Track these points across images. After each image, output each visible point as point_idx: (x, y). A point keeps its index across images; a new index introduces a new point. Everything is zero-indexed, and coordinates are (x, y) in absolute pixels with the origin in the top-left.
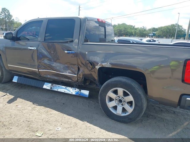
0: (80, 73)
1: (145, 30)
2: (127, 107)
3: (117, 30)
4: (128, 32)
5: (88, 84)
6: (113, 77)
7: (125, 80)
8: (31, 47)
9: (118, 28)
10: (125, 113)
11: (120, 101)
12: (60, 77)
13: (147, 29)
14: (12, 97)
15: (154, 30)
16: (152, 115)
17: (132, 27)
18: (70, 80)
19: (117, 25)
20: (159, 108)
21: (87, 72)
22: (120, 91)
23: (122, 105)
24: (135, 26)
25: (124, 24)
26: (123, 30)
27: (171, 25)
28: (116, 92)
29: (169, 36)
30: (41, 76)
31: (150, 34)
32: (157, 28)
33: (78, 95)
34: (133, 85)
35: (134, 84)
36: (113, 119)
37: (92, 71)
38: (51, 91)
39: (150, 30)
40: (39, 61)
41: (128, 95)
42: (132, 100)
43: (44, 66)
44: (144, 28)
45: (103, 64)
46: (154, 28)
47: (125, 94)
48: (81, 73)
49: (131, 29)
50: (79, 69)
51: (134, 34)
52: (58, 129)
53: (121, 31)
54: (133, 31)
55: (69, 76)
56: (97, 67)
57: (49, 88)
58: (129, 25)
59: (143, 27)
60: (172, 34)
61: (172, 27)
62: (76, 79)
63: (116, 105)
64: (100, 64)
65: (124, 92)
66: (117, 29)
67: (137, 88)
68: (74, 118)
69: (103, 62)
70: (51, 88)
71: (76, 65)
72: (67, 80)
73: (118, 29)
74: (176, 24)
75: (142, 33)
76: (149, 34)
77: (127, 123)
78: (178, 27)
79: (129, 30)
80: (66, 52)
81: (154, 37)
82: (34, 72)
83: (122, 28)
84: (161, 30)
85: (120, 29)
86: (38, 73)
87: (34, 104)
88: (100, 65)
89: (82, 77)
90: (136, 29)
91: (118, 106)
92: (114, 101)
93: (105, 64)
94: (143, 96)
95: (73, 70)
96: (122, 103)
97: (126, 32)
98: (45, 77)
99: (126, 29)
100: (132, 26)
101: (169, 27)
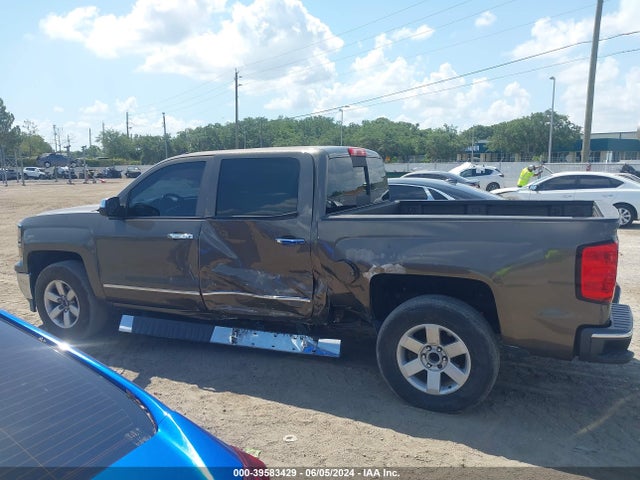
0: (319, 292)
1: (453, 136)
2: (452, 370)
4: (397, 145)
5: (338, 320)
6: (411, 298)
8: (176, 233)
9: (364, 135)
10: (450, 387)
11: (434, 357)
12: (262, 307)
13: (458, 134)
15: (481, 132)
16: (515, 390)
17: (409, 130)
18: (291, 315)
19: (361, 124)
20: (530, 370)
21: (339, 289)
22: (433, 331)
23: (440, 367)
24: (418, 125)
25: (382, 121)
27: (533, 116)
28: (420, 336)
29: (531, 149)
30: (207, 310)
31: (470, 149)
32: (488, 128)
33: (312, 353)
34: (463, 314)
35: (467, 312)
37: (352, 287)
38: (233, 349)
39: (467, 134)
40: (204, 269)
41: (452, 340)
42: (464, 352)
43: (215, 282)
44: (448, 128)
45: (383, 267)
46: (480, 128)
47: (446, 339)
48: (323, 291)
49: (406, 135)
50: (315, 283)
51: (416, 150)
52: (289, 439)
54: (414, 142)
55: (289, 304)
56: (369, 275)
57: (228, 342)
58: (399, 124)
59: (446, 126)
60: (540, 145)
61: (536, 122)
62: (310, 310)
63: (423, 368)
64: (374, 266)
65: (443, 334)
66: (361, 139)
67: (475, 321)
69: (382, 262)
70: (234, 340)
71: (307, 274)
72: (283, 314)
73: (364, 138)
74: (548, 112)
75: (445, 147)
76: (466, 147)
78: (554, 121)
80: (279, 241)
81: (482, 155)
82: (188, 300)
83: (379, 135)
84: (504, 134)
85: (372, 137)
86: (199, 300)
87: (201, 388)
88: (375, 269)
89: (324, 304)
90: (423, 134)
91: (429, 371)
92: (418, 359)
93: (389, 265)
94: (489, 338)
95: (301, 286)
96: (438, 363)
97: (391, 146)
98: (217, 312)
99: (391, 136)
100: (409, 125)
101: (527, 124)
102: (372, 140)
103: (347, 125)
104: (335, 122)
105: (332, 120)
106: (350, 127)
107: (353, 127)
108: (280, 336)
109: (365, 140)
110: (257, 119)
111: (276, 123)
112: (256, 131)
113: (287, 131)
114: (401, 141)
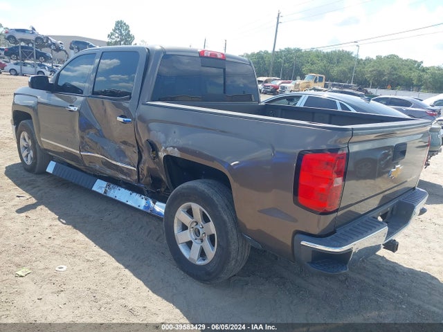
0: (142, 164)
3: (371, 71)
4: (400, 76)
7: (203, 189)
8: (71, 106)
9: (373, 67)
10: (204, 260)
11: (198, 232)
12: (114, 170)
14: (34, 201)
17: (414, 65)
18: (129, 179)
19: (375, 58)
22: (196, 210)
23: (201, 240)
24: (422, 62)
25: (392, 57)
26: (387, 72)
30: (86, 166)
33: (149, 212)
34: (215, 199)
36: (182, 269)
38: (104, 198)
40: (82, 134)
41: (207, 220)
42: (213, 233)
43: (88, 145)
48: (144, 164)
49: (410, 69)
50: (141, 156)
51: (415, 82)
52: (60, 268)
53: (381, 74)
54: (415, 75)
55: (125, 170)
56: (162, 155)
57: (102, 191)
58: (406, 61)
62: (137, 177)
63: (191, 239)
64: (163, 148)
66: (370, 69)
67: (222, 208)
68: (109, 256)
72: (125, 177)
73: (373, 69)
77: (204, 281)
79: (404, 73)
82: (74, 156)
83: (386, 68)
85: (380, 69)
86: (80, 158)
87: (59, 219)
89: (145, 174)
90: (425, 70)
91: (193, 243)
92: (188, 231)
97: (395, 76)
99: (395, 69)
100: (415, 62)
102: (380, 71)
103: (364, 59)
104: (353, 55)
105: (352, 53)
106: (366, 60)
107: (369, 60)
108: (134, 194)
109: (373, 71)
110: (294, 49)
111: (308, 53)
112: (292, 58)
113: (315, 59)
114: (403, 74)
